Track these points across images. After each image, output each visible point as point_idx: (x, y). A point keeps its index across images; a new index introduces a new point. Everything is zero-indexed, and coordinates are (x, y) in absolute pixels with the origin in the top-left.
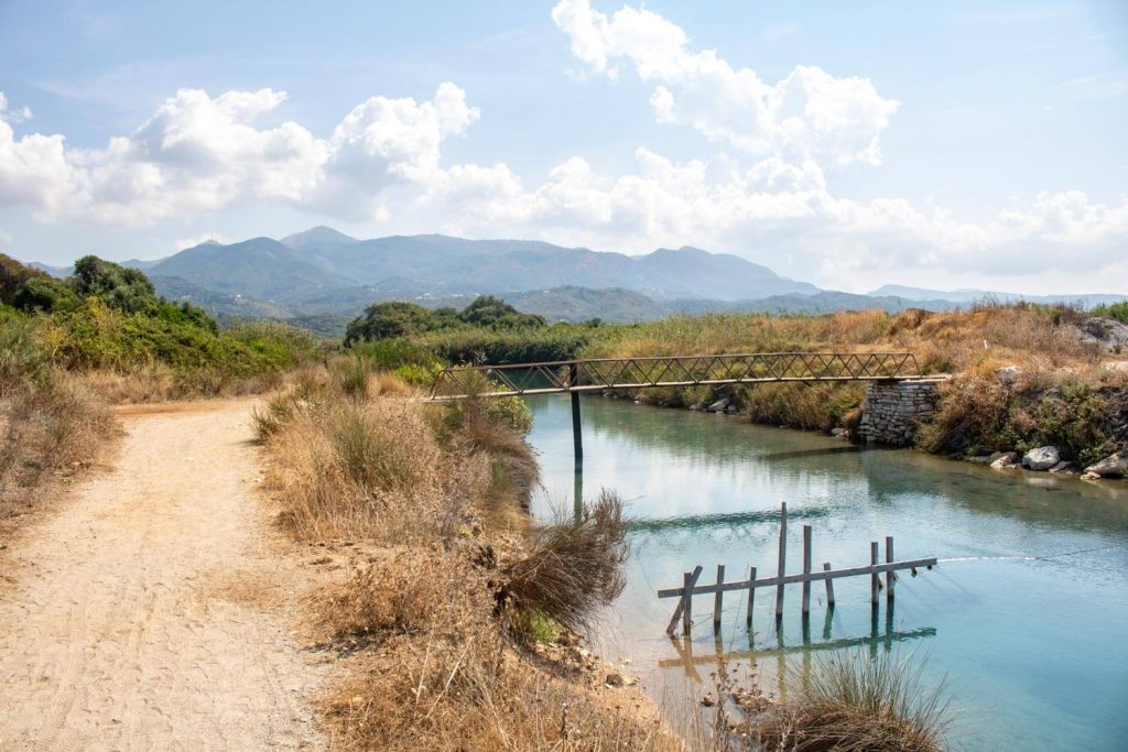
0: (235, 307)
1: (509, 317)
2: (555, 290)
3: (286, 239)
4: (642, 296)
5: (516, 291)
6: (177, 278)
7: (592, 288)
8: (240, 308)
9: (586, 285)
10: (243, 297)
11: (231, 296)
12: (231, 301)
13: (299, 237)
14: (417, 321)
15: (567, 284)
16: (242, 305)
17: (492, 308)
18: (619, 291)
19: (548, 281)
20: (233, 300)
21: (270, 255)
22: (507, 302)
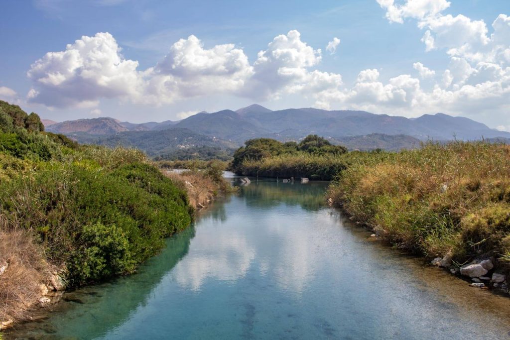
0: (212, 143)
1: (326, 147)
2: (369, 136)
3: (238, 110)
4: (415, 139)
5: (349, 136)
6: (186, 129)
7: (388, 134)
8: (215, 144)
9: (385, 133)
10: (216, 138)
11: (211, 138)
12: (211, 140)
13: (244, 109)
14: (272, 149)
15: (375, 132)
16: (216, 142)
17: (315, 142)
18: (402, 136)
19: (366, 131)
20: (211, 139)
21: (230, 118)
22: (325, 139)
